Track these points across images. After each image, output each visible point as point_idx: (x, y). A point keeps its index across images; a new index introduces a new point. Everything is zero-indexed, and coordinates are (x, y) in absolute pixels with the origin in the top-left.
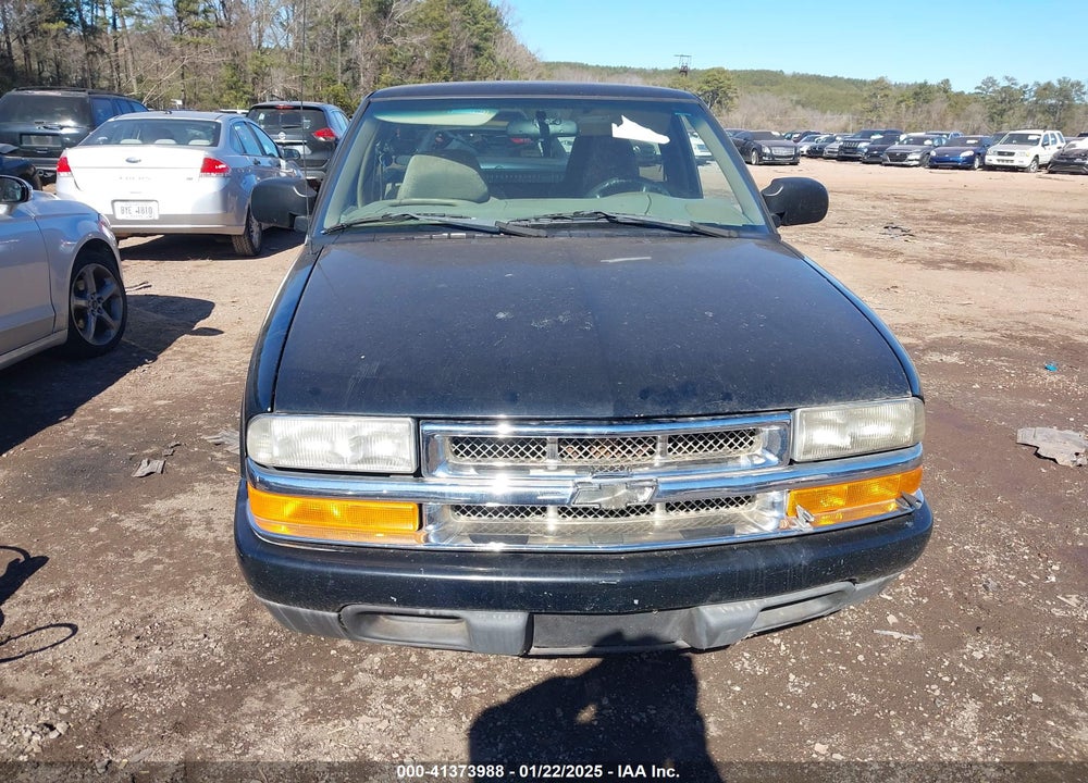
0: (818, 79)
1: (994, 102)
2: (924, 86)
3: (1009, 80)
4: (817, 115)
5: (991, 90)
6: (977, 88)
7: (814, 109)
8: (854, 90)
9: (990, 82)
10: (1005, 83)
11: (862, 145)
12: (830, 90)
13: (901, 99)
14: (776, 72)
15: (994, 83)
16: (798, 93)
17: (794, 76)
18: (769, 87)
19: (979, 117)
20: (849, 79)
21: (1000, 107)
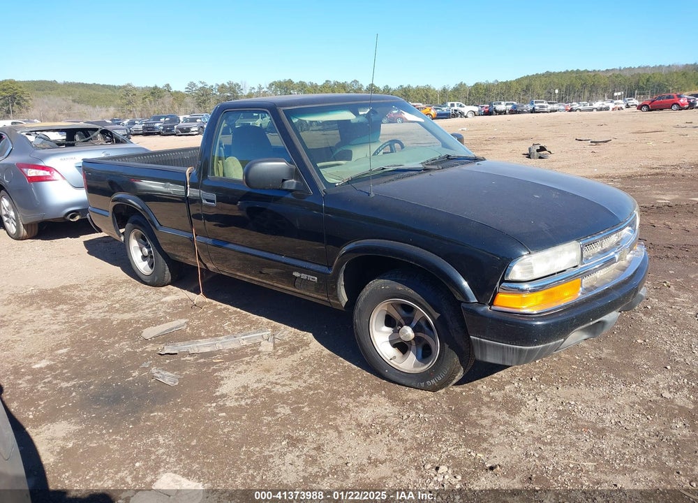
0: (83, 85)
1: (199, 97)
2: (155, 88)
3: (203, 83)
4: (90, 109)
5: (194, 89)
6: (186, 88)
7: (86, 105)
8: (110, 92)
9: (192, 85)
10: (200, 85)
11: (157, 125)
12: (94, 92)
13: (144, 96)
14: (51, 82)
15: (194, 85)
16: (72, 94)
17: (65, 84)
18: (50, 92)
19: (192, 105)
20: (104, 85)
21: (202, 98)
